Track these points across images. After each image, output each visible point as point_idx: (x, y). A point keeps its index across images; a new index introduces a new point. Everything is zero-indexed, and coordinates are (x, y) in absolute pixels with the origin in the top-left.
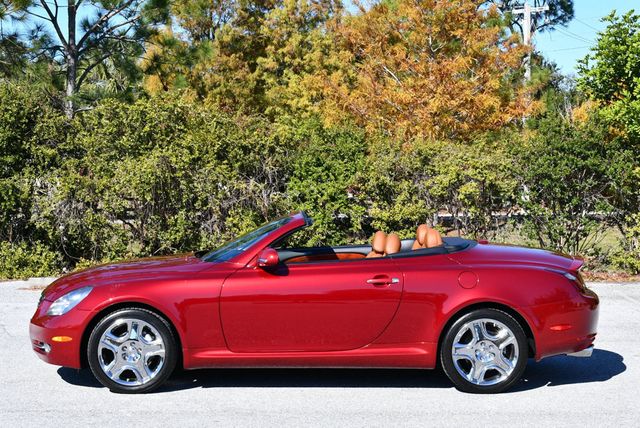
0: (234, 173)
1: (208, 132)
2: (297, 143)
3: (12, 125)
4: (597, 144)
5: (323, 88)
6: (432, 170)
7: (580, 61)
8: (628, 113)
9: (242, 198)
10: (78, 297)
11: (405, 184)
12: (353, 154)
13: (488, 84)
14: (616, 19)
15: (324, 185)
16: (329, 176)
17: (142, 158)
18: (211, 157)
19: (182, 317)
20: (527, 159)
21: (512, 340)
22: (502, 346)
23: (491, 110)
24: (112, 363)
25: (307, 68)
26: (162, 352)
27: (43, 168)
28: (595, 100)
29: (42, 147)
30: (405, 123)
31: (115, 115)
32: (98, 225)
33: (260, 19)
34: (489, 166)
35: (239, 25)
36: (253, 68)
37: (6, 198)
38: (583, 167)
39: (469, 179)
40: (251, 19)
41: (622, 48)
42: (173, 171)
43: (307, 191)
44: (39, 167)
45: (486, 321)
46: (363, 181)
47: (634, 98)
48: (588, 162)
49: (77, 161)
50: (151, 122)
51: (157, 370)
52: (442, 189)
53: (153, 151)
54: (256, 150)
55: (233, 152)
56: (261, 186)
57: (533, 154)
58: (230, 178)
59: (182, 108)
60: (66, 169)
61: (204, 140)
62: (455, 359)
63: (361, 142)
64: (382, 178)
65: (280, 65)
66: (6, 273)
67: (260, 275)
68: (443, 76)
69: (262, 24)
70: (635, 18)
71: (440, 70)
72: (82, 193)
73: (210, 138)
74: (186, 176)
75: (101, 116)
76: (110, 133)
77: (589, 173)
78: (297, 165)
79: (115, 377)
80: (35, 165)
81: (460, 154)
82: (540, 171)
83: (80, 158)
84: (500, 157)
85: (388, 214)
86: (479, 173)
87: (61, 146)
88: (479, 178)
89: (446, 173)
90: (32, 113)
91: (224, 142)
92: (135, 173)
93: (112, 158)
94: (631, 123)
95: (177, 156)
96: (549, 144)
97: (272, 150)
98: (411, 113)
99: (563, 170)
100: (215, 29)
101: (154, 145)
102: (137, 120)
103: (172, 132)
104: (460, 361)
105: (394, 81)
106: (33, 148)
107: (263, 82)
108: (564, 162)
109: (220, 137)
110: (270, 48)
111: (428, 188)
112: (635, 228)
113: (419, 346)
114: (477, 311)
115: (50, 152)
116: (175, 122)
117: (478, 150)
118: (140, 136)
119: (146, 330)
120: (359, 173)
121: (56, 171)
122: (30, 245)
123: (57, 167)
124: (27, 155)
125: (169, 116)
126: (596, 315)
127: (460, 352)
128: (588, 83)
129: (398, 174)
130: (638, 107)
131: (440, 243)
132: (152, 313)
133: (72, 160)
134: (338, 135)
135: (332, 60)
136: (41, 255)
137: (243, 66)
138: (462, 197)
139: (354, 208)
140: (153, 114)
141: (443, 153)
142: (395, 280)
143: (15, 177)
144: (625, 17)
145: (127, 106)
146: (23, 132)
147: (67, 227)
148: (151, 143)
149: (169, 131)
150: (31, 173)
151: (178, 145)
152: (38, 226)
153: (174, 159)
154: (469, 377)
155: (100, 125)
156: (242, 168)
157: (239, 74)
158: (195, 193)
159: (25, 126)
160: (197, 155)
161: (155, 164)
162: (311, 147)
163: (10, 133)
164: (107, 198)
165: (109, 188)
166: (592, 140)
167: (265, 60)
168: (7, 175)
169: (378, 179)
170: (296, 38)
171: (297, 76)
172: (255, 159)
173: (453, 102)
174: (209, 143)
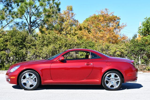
1: (63, 41)
2: (81, 44)
6: (110, 49)
7: (139, 27)
11: (104, 52)
12: (93, 46)
14: (147, 19)
17: (49, 46)
18: (64, 46)
28: (142, 35)
29: (28, 44)
36: (61, 34)
37: (20, 54)
39: (118, 51)
40: (61, 24)
42: (56, 49)
48: (142, 48)
49: (35, 47)
50: (51, 39)
52: (112, 53)
53: (51, 45)
54: (73, 45)
55: (68, 45)
56: (74, 52)
59: (57, 36)
60: (33, 48)
63: (94, 44)
69: (63, 25)
72: (36, 54)
74: (58, 50)
75: (40, 38)
76: (42, 41)
78: (81, 48)
81: (115, 46)
82: (132, 49)
87: (31, 44)
88: (120, 51)
89: (113, 50)
90: (25, 37)
91: (66, 43)
92: (46, 50)
93: (42, 47)
95: (56, 46)
96: (133, 44)
97: (76, 45)
98: (102, 39)
99: (137, 49)
102: (48, 38)
106: (26, 44)
111: (109, 53)
115: (29, 45)
118: (48, 42)
121: (31, 49)
123: (31, 48)
125: (54, 38)
128: (140, 32)
129: (103, 50)
134: (89, 42)
135: (77, 32)
137: (59, 33)
138: (116, 55)
141: (112, 46)
143: (22, 50)
144: (149, 18)
146: (24, 41)
148: (51, 43)
151: (57, 44)
155: (40, 40)
159: (24, 39)
160: (61, 46)
161: (52, 47)
162: (84, 44)
163: (21, 41)
164: (41, 54)
165: (42, 52)
166: (143, 43)
167: (63, 32)
168: (20, 50)
169: (99, 51)
170: (69, 28)
171: (70, 35)
172: (72, 47)
173: (111, 36)
174: (63, 43)
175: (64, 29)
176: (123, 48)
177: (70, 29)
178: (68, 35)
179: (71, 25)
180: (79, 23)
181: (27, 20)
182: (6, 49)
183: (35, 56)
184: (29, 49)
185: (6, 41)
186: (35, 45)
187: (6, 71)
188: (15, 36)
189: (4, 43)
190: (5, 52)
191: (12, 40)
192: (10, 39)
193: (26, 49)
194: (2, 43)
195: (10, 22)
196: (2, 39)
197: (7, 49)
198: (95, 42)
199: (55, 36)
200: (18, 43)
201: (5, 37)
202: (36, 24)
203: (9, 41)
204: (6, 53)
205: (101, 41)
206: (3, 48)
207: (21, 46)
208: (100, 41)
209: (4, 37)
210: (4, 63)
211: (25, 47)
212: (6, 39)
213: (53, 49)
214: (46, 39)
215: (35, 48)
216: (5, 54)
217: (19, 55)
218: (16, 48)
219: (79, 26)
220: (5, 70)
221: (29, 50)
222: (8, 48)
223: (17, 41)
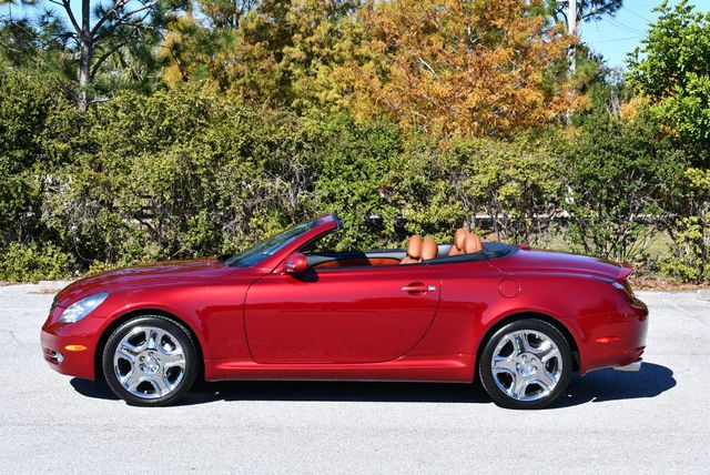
0: (259, 170)
1: (231, 126)
2: (327, 140)
3: (22, 116)
4: (646, 143)
5: (354, 81)
6: (470, 170)
7: (630, 54)
8: (680, 110)
9: (267, 198)
10: (93, 303)
11: (441, 184)
12: (387, 151)
13: (530, 77)
14: (669, 9)
15: (355, 185)
16: (360, 175)
17: (160, 154)
18: (234, 152)
19: (204, 325)
20: (572, 158)
21: (556, 352)
22: (545, 359)
23: (534, 105)
24: (129, 374)
25: (337, 58)
26: (182, 363)
27: (55, 163)
28: (645, 96)
29: (54, 141)
30: (442, 118)
31: (133, 107)
32: (114, 225)
33: (286, 6)
34: (532, 165)
35: (264, 12)
36: (279, 57)
37: (15, 195)
38: (631, 168)
39: (509, 179)
40: (277, 5)
41: (674, 40)
42: (194, 167)
43: (337, 191)
44: (51, 163)
45: (528, 332)
46: (397, 180)
47: (686, 94)
48: (638, 162)
49: (91, 157)
50: (171, 115)
51: (177, 382)
52: (481, 190)
53: (173, 146)
54: (283, 146)
55: (258, 149)
56: (288, 185)
57: (579, 153)
58: (255, 176)
59: (204, 101)
60: (79, 165)
61: (227, 135)
62: (495, 373)
63: (395, 139)
64: (417, 177)
65: (308, 54)
66: (15, 275)
67: (288, 282)
68: (483, 69)
69: (288, 10)
70: (689, 8)
71: (479, 62)
72: (94, 192)
73: (233, 133)
74: (208, 174)
75: (117, 108)
76: (127, 127)
77: (638, 174)
78: (326, 163)
79: (132, 389)
80: (46, 160)
81: (501, 153)
82: (585, 171)
83: (94, 154)
84: (543, 155)
85: (423, 216)
86: (521, 173)
87: (74, 140)
88: (521, 178)
89: (486, 173)
90: (43, 105)
91: (249, 138)
92: (153, 169)
93: (128, 153)
94: (683, 120)
95: (198, 152)
96: (595, 142)
97: (300, 147)
98: (448, 108)
99: (611, 170)
100: (238, 15)
101: (174, 139)
102: (155, 113)
103: (193, 126)
104: (500, 375)
105: (431, 74)
106: (44, 143)
107: (290, 73)
108: (611, 163)
109: (244, 132)
110: (297, 37)
111: (466, 188)
112: (686, 233)
113: (458, 359)
114: (519, 322)
115: (63, 146)
116: (196, 116)
117: (520, 148)
118: (159, 131)
119: (166, 339)
120: (392, 172)
121: (69, 167)
122: (40, 246)
123: (70, 163)
124: (38, 149)
125: (190, 110)
126: (645, 326)
127: (500, 365)
128: (638, 78)
129: (434, 173)
130: (691, 104)
131: (480, 249)
132: (172, 321)
133: (86, 155)
134: (370, 131)
135: (364, 50)
136: (52, 256)
137: (269, 55)
139: (387, 209)
140: (172, 107)
141: (483, 152)
142: (431, 288)
143: (25, 173)
144: (678, 8)
145: (145, 98)
146: (33, 124)
147: (80, 227)
148: (170, 138)
149: (190, 125)
150: (42, 169)
151: (199, 140)
152: (49, 226)
153: (195, 156)
154: (509, 392)
155: (116, 119)
156: (267, 165)
157: (264, 64)
158: (217, 192)
159: (36, 117)
160: (219, 151)
161: (175, 160)
162: (341, 143)
163: (20, 126)
164: (122, 196)
165: (125, 186)
166: (641, 138)
167: (291, 49)
168: (16, 171)
169: (413, 178)
170: (325, 26)
172: (281, 156)
173: (493, 97)
174: (232, 138)
177: (330, 31)
181: (67, 5)
183: (88, 202)
184: (61, 169)
186: (91, 147)
199: (193, 99)
205: (439, 121)
211: (43, 158)
213: (179, 170)
214: (147, 118)
215: (94, 164)
217: (8, 197)
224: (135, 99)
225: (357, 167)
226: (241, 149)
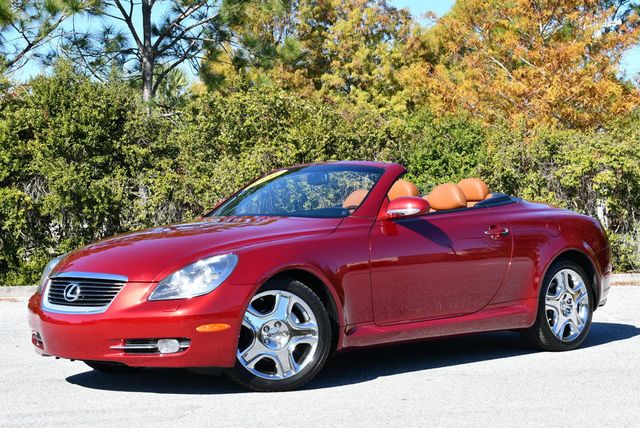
1: (313, 125)
3: (101, 122)
6: (561, 160)
11: (532, 176)
12: (472, 146)
16: (446, 170)
17: (244, 154)
18: (319, 150)
25: (376, 83)
27: (136, 168)
29: (132, 146)
30: (521, 115)
33: (324, 33)
34: (625, 152)
35: (302, 40)
36: (318, 86)
37: (98, 200)
39: (603, 167)
40: (313, 36)
43: (424, 186)
44: (131, 167)
46: (485, 173)
49: (171, 161)
50: (252, 115)
52: (575, 179)
53: (256, 146)
54: (367, 143)
55: (342, 147)
59: (284, 101)
60: (160, 169)
61: (309, 134)
63: (479, 134)
64: (507, 169)
65: (347, 81)
69: (327, 38)
72: (177, 195)
73: (317, 131)
75: (195, 112)
76: (207, 130)
78: (411, 159)
80: (127, 165)
81: (592, 141)
83: (173, 158)
86: (615, 160)
87: (154, 145)
88: (615, 165)
89: (578, 162)
90: (122, 110)
91: (332, 136)
92: (238, 170)
93: (206, 159)
95: (282, 151)
97: (383, 144)
101: (256, 139)
102: (237, 113)
103: (275, 126)
105: (504, 72)
106: (124, 148)
109: (328, 131)
111: (559, 178)
115: (143, 151)
116: (277, 116)
117: (610, 138)
118: (240, 132)
120: (480, 165)
121: (150, 172)
123: (151, 167)
124: (120, 159)
125: (270, 110)
129: (524, 166)
133: (166, 160)
134: (453, 127)
137: (308, 83)
138: (596, 186)
140: (252, 107)
141: (571, 141)
143: (106, 179)
146: (113, 130)
148: (252, 138)
149: (271, 125)
150: (122, 174)
151: (283, 140)
153: (279, 154)
155: (195, 122)
159: (115, 122)
160: (303, 149)
161: (259, 160)
162: (427, 139)
163: (100, 131)
164: (207, 198)
165: (209, 188)
167: (330, 76)
168: (97, 178)
169: (503, 170)
170: (363, 51)
171: (365, 93)
172: (366, 153)
173: (573, 89)
174: (315, 136)
175: (334, 62)
176: (631, 154)
177: (368, 57)
178: (359, 91)
179: (373, 38)
180: (412, 27)
181: (128, 20)
182: (27, 178)
183: (172, 206)
184: (142, 174)
185: (22, 138)
187: (28, 287)
188: (67, 106)
189: (16, 145)
190: (20, 192)
191: (55, 127)
192: (44, 125)
193: (129, 175)
194: (6, 146)
195: (39, 35)
196: (3, 124)
197: (33, 176)
198: (485, 124)
199: (272, 99)
200: (83, 143)
201: (17, 114)
202: (178, 38)
203: (40, 138)
204: (28, 199)
205: (517, 117)
206: (12, 174)
207: (99, 160)
208: (514, 116)
209: (12, 117)
210: (18, 247)
211: (123, 164)
212: (22, 124)
213: (264, 169)
214: (228, 119)
215: (176, 167)
216: (19, 204)
217: (91, 203)
218: (78, 171)
219: (417, 39)
220: (23, 284)
221: (141, 179)
222: (36, 172)
223: (79, 135)
224: (215, 101)
225: (443, 162)
226: (325, 147)
